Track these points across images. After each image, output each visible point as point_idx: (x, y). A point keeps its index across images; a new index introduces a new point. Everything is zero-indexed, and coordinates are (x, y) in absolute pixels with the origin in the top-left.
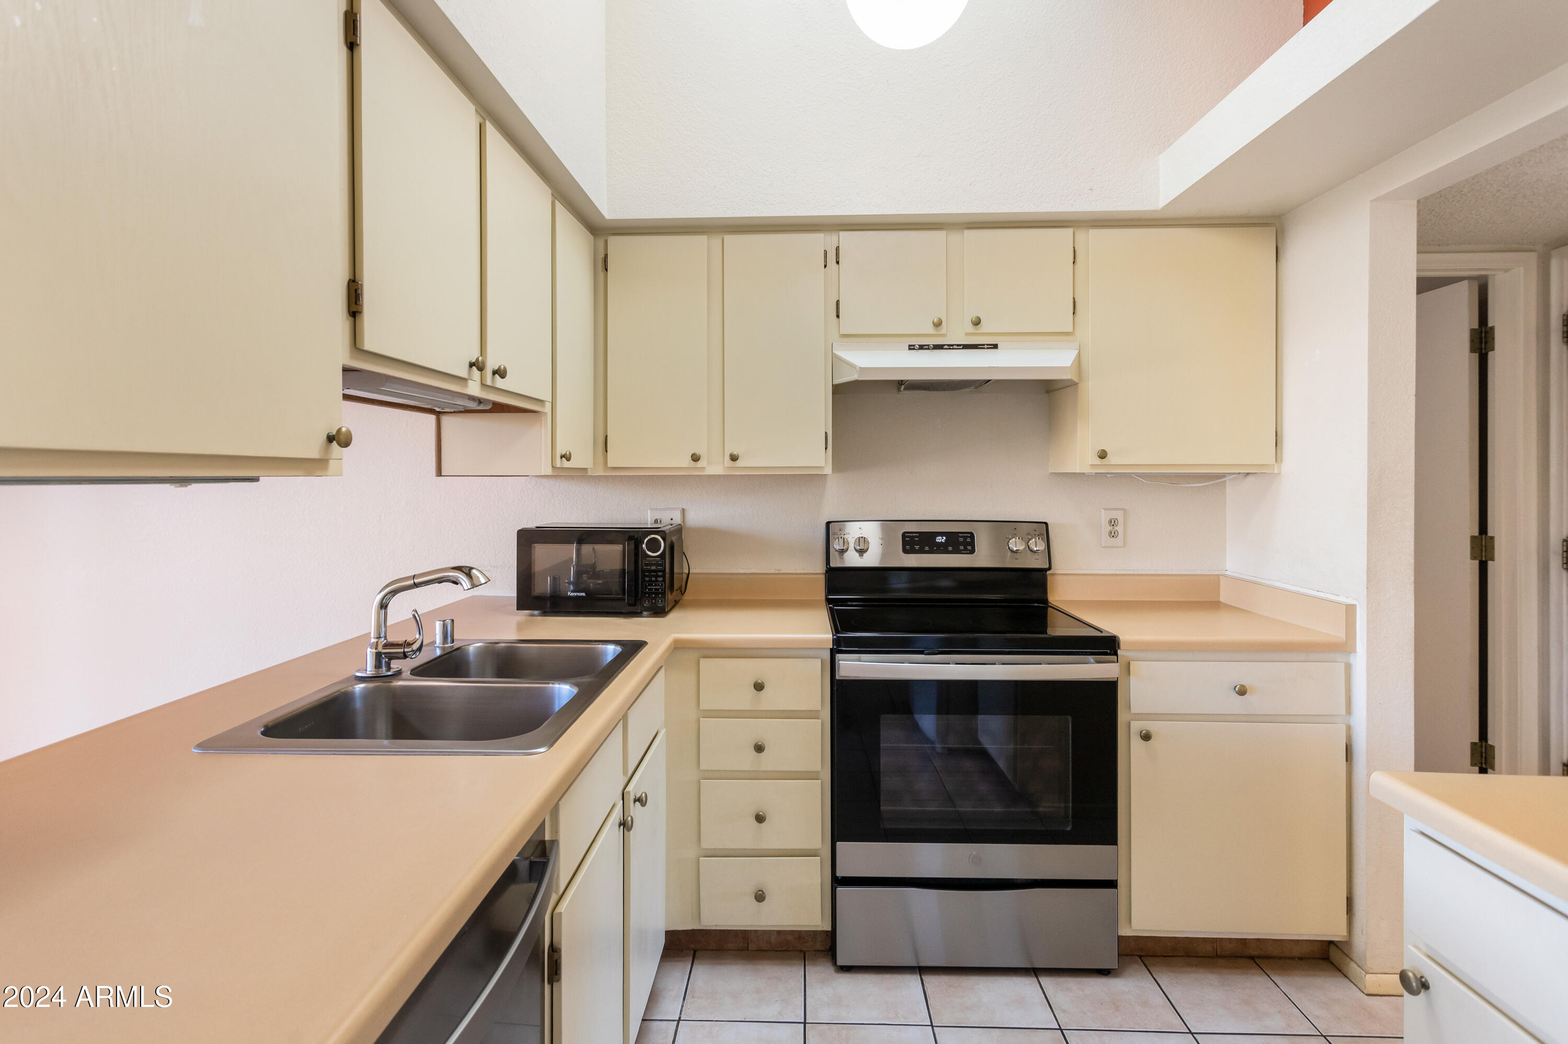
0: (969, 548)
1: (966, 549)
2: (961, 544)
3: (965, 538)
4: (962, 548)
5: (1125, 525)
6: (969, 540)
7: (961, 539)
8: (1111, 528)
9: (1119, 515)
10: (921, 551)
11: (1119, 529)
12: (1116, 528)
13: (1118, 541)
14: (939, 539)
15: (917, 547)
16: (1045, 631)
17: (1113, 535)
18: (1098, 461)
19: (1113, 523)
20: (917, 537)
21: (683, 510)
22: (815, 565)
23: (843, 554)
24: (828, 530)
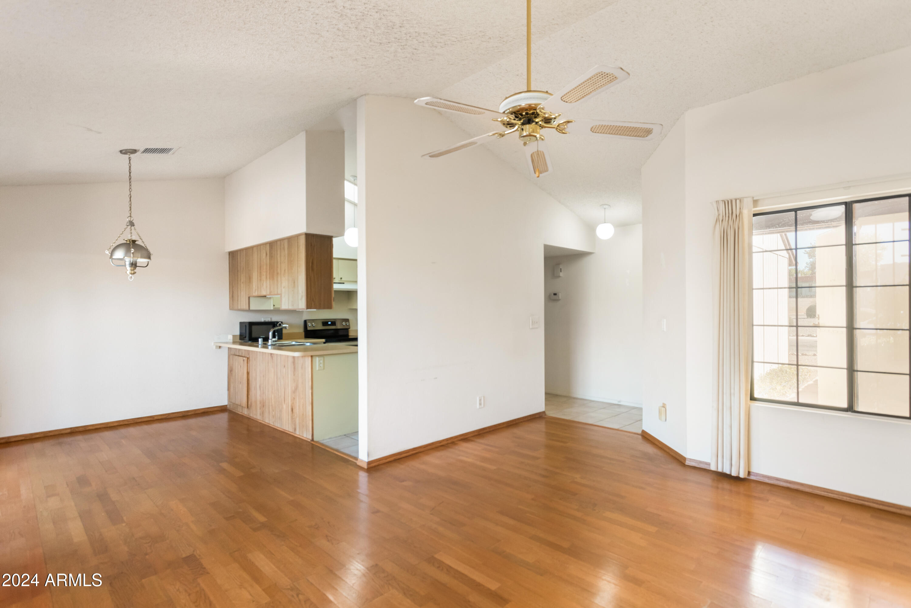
1: (334, 325)
14: (329, 323)
15: (325, 325)
16: (348, 337)
21: (271, 318)
22: (301, 330)
23: (310, 327)
24: (305, 322)
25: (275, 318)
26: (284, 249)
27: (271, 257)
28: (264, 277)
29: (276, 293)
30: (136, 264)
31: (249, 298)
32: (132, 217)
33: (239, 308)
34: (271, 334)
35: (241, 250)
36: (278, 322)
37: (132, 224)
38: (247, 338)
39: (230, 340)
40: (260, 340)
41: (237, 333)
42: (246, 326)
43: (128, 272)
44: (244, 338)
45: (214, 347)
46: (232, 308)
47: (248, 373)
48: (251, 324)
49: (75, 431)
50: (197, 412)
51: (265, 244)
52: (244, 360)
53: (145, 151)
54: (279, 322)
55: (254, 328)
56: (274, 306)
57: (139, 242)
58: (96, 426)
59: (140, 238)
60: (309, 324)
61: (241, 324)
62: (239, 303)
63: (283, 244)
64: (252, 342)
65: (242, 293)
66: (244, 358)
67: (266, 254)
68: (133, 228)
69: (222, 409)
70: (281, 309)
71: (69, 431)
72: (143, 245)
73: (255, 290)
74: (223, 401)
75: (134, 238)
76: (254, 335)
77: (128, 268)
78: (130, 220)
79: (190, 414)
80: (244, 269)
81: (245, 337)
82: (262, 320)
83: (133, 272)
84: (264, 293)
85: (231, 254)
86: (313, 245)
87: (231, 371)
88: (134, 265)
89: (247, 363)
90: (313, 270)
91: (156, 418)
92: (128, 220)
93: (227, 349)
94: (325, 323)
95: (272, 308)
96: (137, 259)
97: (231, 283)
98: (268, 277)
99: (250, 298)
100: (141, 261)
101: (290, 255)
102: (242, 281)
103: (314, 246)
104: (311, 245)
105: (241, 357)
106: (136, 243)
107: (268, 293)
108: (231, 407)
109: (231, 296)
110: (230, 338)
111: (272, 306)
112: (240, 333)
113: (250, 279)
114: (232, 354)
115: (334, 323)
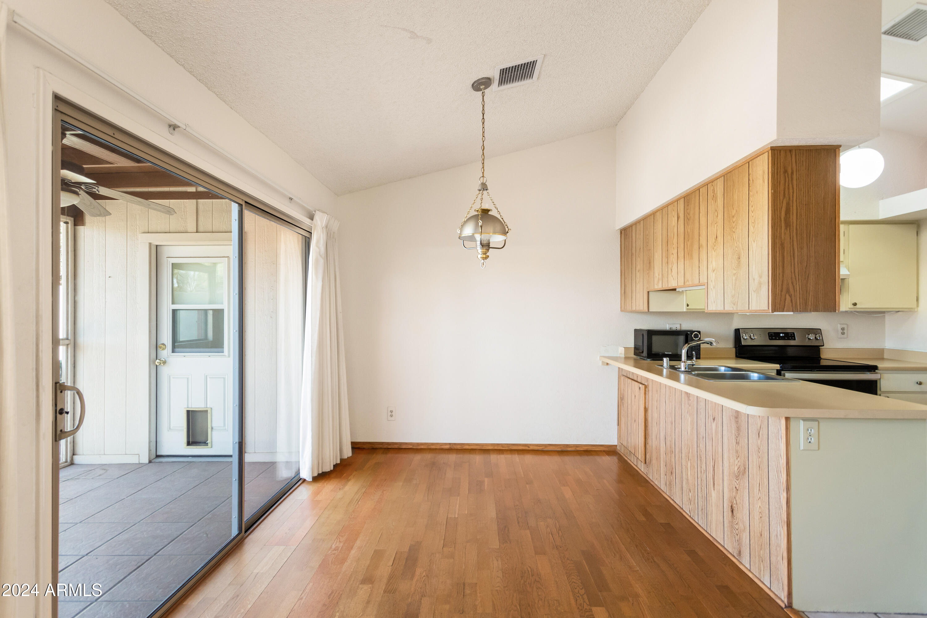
0: (793, 338)
1: (792, 338)
2: (790, 337)
3: (791, 334)
4: (790, 338)
5: (847, 330)
6: (793, 335)
7: (790, 335)
8: (842, 331)
9: (845, 326)
10: (776, 339)
11: (845, 331)
12: (844, 331)
13: (845, 336)
14: (781, 335)
15: (774, 338)
16: (820, 364)
17: (843, 333)
18: (852, 306)
19: (843, 329)
20: (773, 334)
21: (680, 324)
22: (730, 345)
23: (746, 340)
24: (737, 332)
25: (687, 325)
26: (715, 198)
27: (687, 219)
28: (673, 258)
29: (696, 282)
30: (489, 244)
31: (648, 292)
32: (485, 177)
33: (634, 309)
34: (684, 352)
35: (636, 223)
36: (692, 332)
37: (484, 187)
38: (645, 354)
39: (621, 354)
40: (665, 359)
41: (632, 345)
42: (643, 335)
43: (479, 256)
44: (640, 352)
45: (601, 363)
46: (623, 309)
47: (646, 410)
48: (651, 333)
49: (453, 448)
50: (578, 449)
51: (676, 201)
52: (640, 388)
53: (502, 81)
54: (695, 331)
55: (655, 338)
56: (688, 305)
57: (493, 213)
58: (472, 446)
59: (495, 207)
60: (744, 336)
61: (636, 331)
62: (634, 301)
63: (714, 190)
64: (651, 360)
65: (638, 286)
66: (641, 386)
67: (678, 218)
68: (485, 192)
69: (611, 451)
70: (706, 312)
71: (447, 447)
72: (498, 216)
73: (659, 279)
74: (611, 440)
75: (486, 206)
76: (656, 349)
77: (480, 250)
78: (482, 182)
79: (569, 449)
80: (642, 250)
81: (643, 352)
82: (667, 327)
83: (484, 256)
84: (672, 285)
85: (623, 232)
86: (790, 171)
87: (621, 399)
88: (486, 246)
89: (645, 394)
90: (788, 225)
91: (531, 448)
92: (480, 182)
93: (617, 369)
94: (774, 335)
95: (685, 309)
96: (490, 237)
97: (623, 274)
98: (681, 254)
99: (650, 293)
100: (497, 239)
101: (728, 205)
102: (638, 268)
103: (792, 173)
104: (786, 171)
105: (636, 383)
106: (490, 213)
107: (681, 283)
108: (622, 451)
109: (623, 291)
110: (621, 352)
111: (685, 305)
112: (635, 345)
113: (649, 265)
114: (624, 375)
115: (789, 335)
